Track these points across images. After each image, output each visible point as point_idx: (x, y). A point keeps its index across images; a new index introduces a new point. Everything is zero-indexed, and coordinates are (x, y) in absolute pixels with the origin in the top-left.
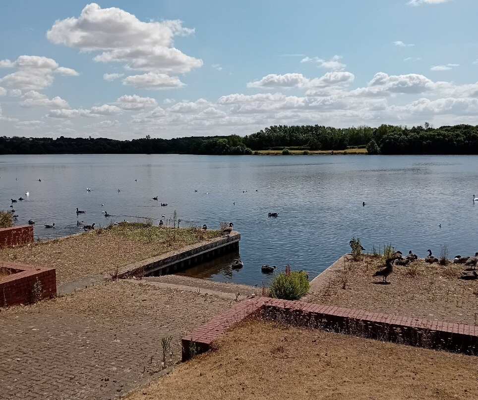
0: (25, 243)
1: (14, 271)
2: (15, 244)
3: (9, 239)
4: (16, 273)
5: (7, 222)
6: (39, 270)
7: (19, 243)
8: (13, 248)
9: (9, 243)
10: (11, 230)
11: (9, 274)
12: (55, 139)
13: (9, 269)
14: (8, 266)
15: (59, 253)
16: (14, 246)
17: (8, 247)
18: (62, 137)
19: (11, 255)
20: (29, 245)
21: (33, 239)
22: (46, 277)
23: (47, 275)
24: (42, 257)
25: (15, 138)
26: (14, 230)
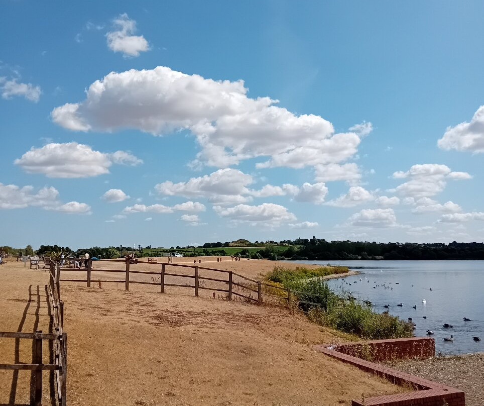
0: (426, 356)
1: (421, 388)
2: (417, 356)
3: (411, 350)
4: (422, 389)
5: (407, 331)
6: (446, 390)
7: (420, 356)
8: (415, 360)
9: (410, 354)
10: (412, 341)
11: (415, 389)
12: (447, 244)
13: (416, 384)
14: (415, 381)
15: (464, 372)
16: (415, 358)
17: (410, 358)
18: (454, 242)
19: (414, 368)
20: (430, 358)
21: (434, 354)
22: (454, 400)
23: (455, 398)
24: (446, 375)
25: (407, 244)
26: (416, 341)
